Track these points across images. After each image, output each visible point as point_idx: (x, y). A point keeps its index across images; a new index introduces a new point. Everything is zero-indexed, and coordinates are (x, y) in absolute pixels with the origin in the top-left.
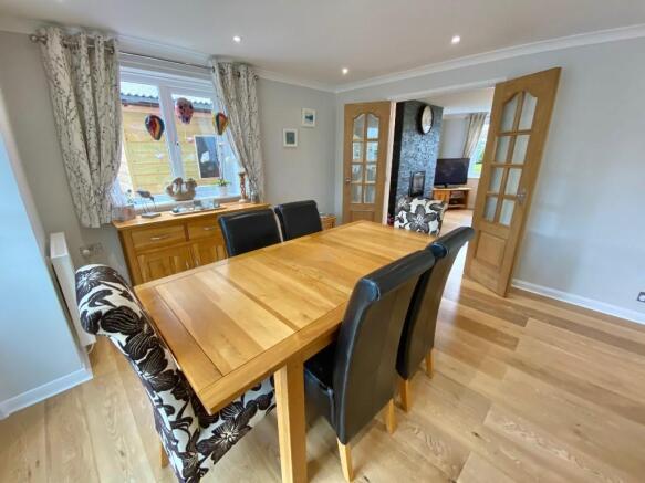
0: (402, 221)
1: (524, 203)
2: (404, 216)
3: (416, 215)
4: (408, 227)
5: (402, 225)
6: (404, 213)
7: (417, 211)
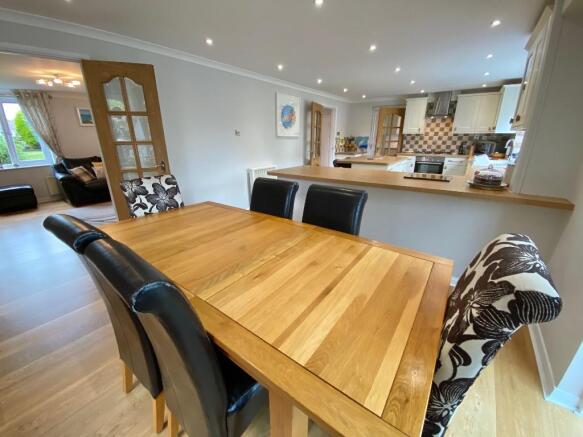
0: (144, 207)
1: (163, 167)
2: (145, 201)
3: (156, 195)
4: (155, 210)
5: (147, 211)
6: (143, 197)
7: (155, 190)
